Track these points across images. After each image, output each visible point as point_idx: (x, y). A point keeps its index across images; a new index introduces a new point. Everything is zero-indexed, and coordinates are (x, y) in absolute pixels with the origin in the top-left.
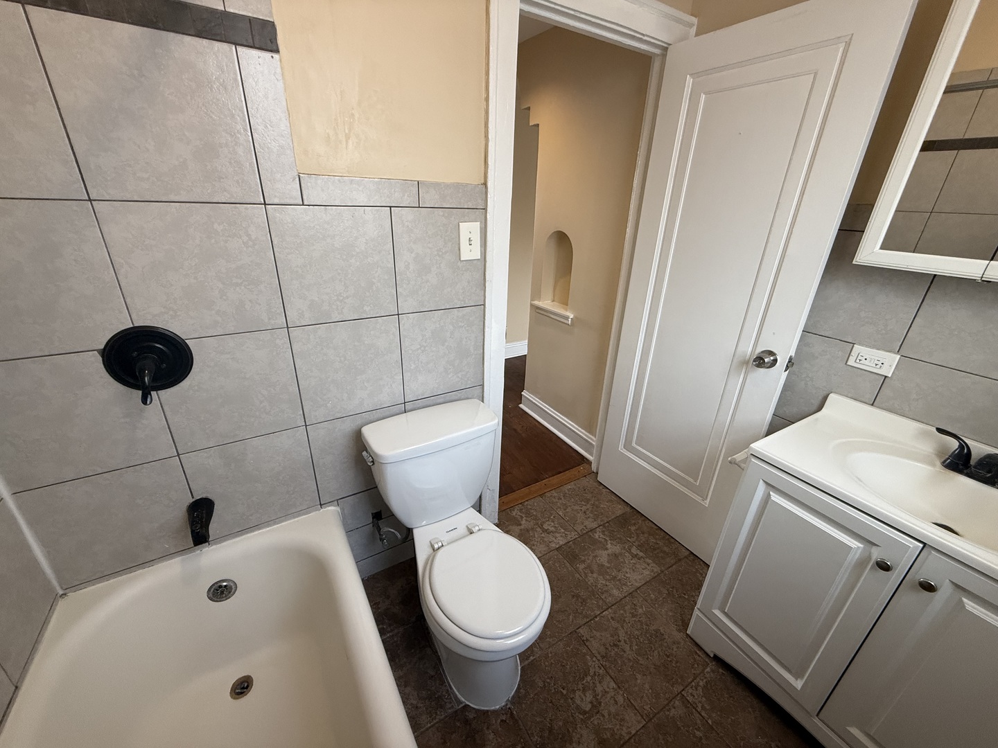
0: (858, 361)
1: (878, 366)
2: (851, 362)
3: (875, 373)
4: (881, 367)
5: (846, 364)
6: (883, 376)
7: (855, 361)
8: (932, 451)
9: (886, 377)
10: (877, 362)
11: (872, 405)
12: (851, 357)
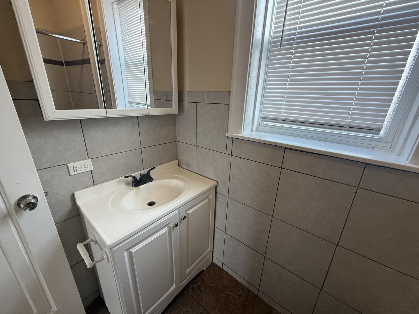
0: (75, 171)
1: (86, 168)
2: (72, 173)
3: (86, 172)
4: (87, 168)
5: (70, 175)
6: (90, 171)
7: (74, 171)
8: (125, 186)
9: (91, 171)
10: (85, 167)
11: (94, 185)
12: (70, 171)
